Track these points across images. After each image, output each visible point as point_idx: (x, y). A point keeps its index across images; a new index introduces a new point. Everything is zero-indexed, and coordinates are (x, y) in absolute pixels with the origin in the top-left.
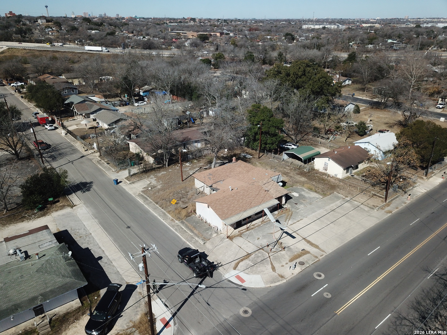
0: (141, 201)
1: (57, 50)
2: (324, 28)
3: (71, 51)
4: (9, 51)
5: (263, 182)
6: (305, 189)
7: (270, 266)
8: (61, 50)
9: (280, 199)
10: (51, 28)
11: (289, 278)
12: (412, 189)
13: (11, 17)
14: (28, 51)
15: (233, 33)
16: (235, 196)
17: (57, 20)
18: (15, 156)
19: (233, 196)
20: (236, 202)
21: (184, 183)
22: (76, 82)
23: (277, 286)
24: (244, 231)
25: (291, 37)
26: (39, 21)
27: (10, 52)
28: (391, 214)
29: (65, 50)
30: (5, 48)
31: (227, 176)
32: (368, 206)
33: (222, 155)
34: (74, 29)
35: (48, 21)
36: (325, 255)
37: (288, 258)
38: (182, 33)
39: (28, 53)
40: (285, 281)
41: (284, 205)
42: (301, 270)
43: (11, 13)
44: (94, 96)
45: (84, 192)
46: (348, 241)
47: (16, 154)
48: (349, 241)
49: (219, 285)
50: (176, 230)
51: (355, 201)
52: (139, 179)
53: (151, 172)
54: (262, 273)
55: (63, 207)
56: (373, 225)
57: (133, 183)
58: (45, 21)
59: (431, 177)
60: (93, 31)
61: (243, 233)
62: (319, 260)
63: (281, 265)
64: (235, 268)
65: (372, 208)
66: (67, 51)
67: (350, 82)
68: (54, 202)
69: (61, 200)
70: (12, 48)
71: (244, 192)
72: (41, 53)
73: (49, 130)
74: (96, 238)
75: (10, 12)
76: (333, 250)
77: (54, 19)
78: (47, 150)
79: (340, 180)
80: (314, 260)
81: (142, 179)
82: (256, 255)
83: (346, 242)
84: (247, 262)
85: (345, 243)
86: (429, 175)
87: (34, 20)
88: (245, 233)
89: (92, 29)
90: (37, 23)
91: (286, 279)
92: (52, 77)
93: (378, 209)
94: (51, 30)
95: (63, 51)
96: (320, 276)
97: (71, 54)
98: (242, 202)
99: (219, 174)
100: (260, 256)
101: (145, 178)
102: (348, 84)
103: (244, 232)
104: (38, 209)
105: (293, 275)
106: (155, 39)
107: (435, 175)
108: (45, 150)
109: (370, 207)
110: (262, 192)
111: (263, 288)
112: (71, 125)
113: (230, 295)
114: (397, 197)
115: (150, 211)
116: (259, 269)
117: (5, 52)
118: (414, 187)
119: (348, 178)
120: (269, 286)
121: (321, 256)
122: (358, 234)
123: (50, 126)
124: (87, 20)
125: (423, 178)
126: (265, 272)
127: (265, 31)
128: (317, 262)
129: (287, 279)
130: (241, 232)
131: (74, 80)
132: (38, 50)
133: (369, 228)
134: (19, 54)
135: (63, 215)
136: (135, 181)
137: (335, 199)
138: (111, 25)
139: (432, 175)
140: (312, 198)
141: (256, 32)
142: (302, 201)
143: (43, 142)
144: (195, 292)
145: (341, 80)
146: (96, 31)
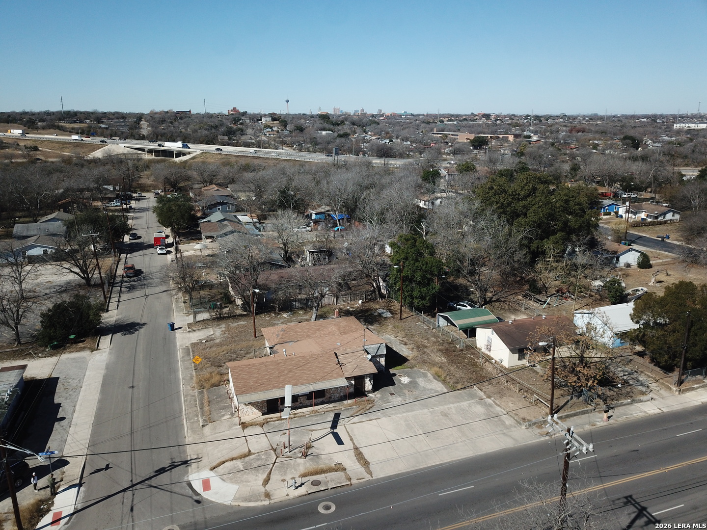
0: (180, 355)
1: (259, 156)
4: (201, 156)
5: (346, 349)
6: (429, 375)
7: (265, 476)
8: (263, 156)
9: (360, 380)
10: (271, 128)
11: (276, 501)
12: (628, 404)
13: (233, 114)
14: (223, 156)
15: (537, 136)
16: (282, 364)
17: (285, 117)
18: (84, 281)
19: (278, 364)
20: (277, 373)
21: (256, 340)
22: (243, 197)
23: (248, 507)
24: (274, 419)
25: (631, 142)
26: (263, 120)
27: (202, 157)
28: (547, 438)
29: (268, 157)
30: (199, 152)
31: (308, 336)
32: (514, 419)
33: (349, 308)
34: (301, 129)
35: (274, 119)
36: (368, 477)
37: (302, 470)
38: (452, 135)
40: (266, 503)
41: (369, 392)
42: (306, 493)
43: (234, 108)
44: (246, 215)
45: (125, 335)
46: (426, 466)
47: (88, 280)
48: (428, 467)
49: (169, 487)
50: (185, 401)
51: (498, 406)
52: (204, 327)
53: (227, 320)
54: (245, 483)
55: (83, 349)
56: (497, 449)
57: (193, 331)
58: (271, 119)
59: (693, 389)
60: (324, 133)
61: (270, 421)
62: (351, 484)
63: (283, 478)
64: (213, 469)
65: (520, 423)
67: (677, 217)
68: (75, 342)
69: (89, 340)
70: (206, 153)
71: (300, 361)
72: (238, 159)
73: (158, 254)
74: (81, 393)
76: (389, 475)
77: (282, 117)
78: (133, 279)
79: (502, 370)
80: (341, 483)
81: (207, 328)
82: (259, 455)
83: (422, 467)
84: (239, 464)
85: (419, 468)
86: (683, 387)
87: (257, 118)
88: (272, 423)
89: (324, 129)
90: (260, 122)
91: (270, 499)
92: (217, 188)
93: (530, 425)
94: (270, 130)
95: (266, 157)
96: (327, 508)
97: (275, 161)
98: (287, 374)
99: (296, 332)
100: (262, 459)
101: (213, 326)
102: (671, 220)
103: (272, 421)
104: (51, 347)
105: (288, 498)
106: (405, 143)
107: (703, 387)
108: (131, 277)
109: (516, 420)
110: (330, 365)
111: (226, 506)
112: (188, 250)
113: (171, 503)
114: (583, 413)
115: (178, 371)
116: (245, 476)
117: (197, 158)
118: (634, 401)
119: (523, 368)
120: (237, 504)
121: (357, 479)
122: (454, 459)
123: (160, 249)
124: (325, 117)
125: (670, 389)
126: (249, 484)
127: (597, 132)
128: (346, 487)
129: (272, 502)
130: (269, 420)
131: (240, 194)
133: (484, 453)
134: (212, 160)
135: (74, 359)
136: (197, 329)
137: (466, 398)
138: (354, 124)
139: (695, 386)
140: (428, 390)
141: (580, 134)
142: (406, 392)
143: (132, 267)
144: (131, 489)
145: (656, 212)
146: (327, 132)
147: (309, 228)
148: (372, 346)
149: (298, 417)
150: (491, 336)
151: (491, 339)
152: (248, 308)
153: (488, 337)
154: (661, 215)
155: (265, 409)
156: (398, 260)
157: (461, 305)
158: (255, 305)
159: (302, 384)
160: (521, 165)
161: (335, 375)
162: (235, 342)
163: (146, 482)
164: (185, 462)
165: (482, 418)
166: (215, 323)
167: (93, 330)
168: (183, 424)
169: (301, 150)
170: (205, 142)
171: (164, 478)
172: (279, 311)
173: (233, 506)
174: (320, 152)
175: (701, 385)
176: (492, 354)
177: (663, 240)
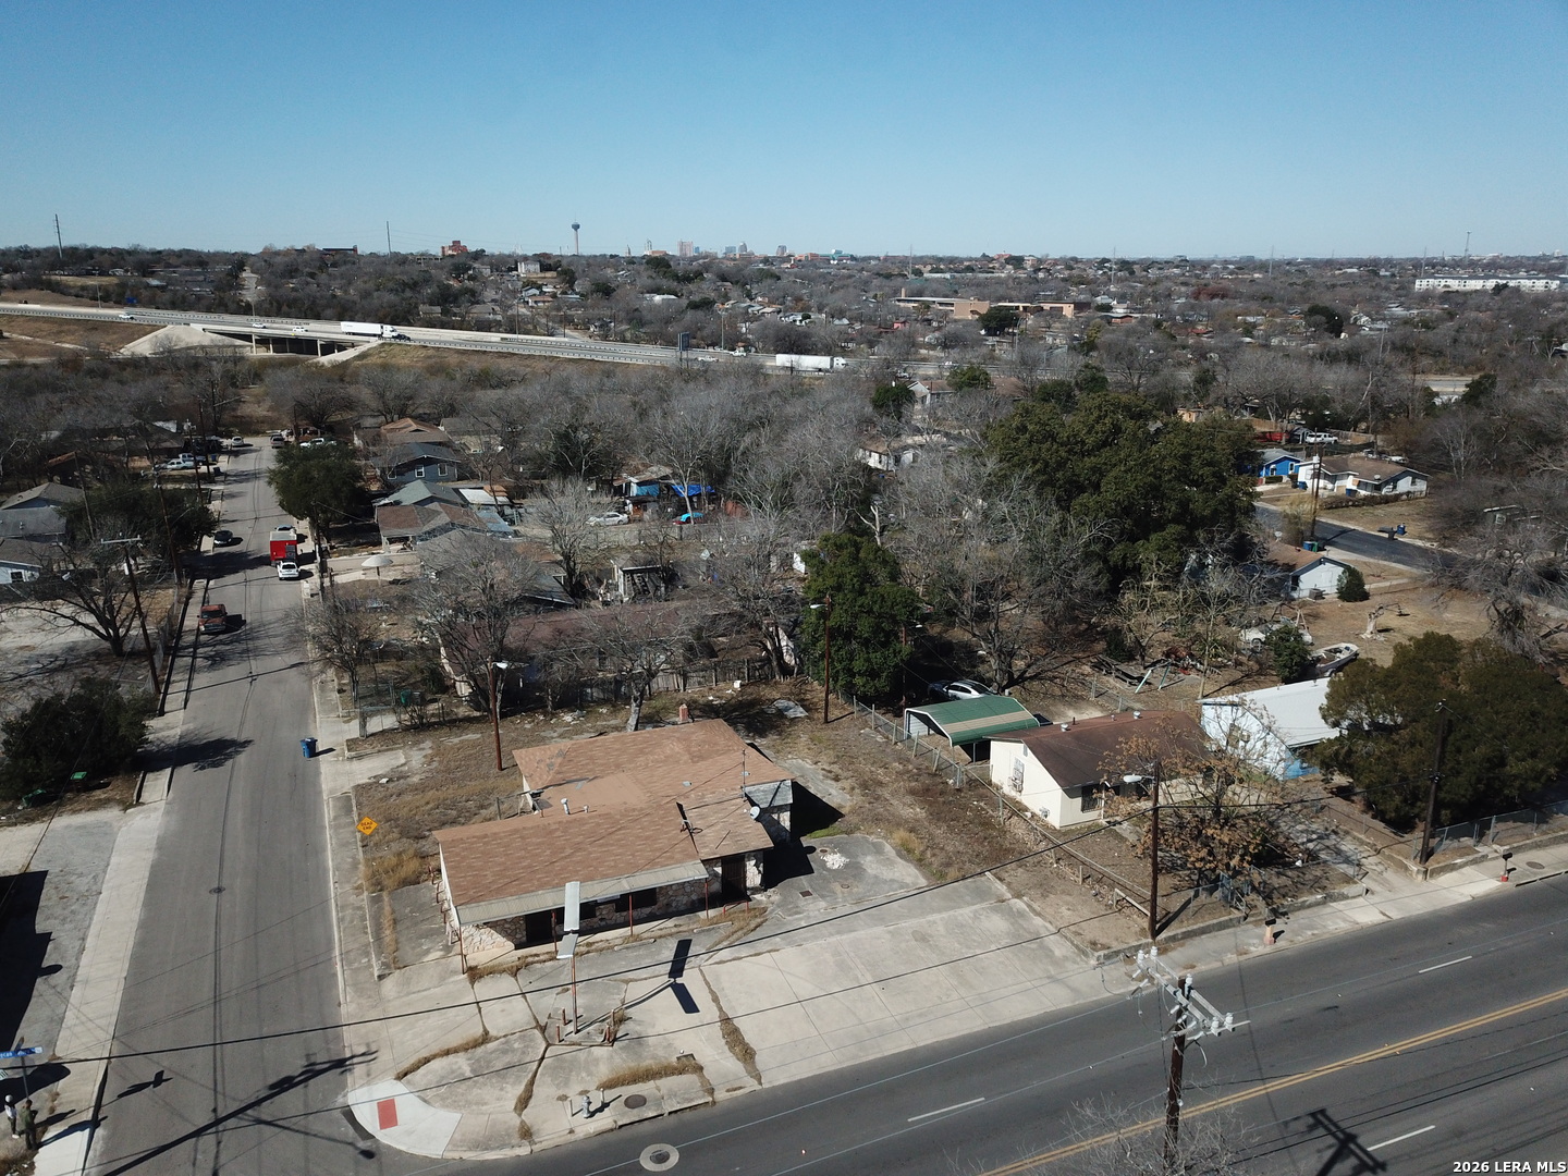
0: (328, 813)
1: (510, 350)
2: (1498, 289)
3: (548, 354)
4: (380, 352)
5: (703, 796)
6: (888, 848)
7: (520, 1089)
8: (521, 352)
9: (734, 864)
10: (539, 287)
11: (546, 1145)
12: (1317, 904)
13: (453, 255)
14: (431, 352)
15: (1125, 306)
16: (558, 834)
17: (570, 264)
18: (107, 644)
19: (551, 832)
21: (502, 776)
22: (474, 446)
23: (483, 1162)
24: (542, 957)
25: (1324, 318)
26: (522, 268)
27: (383, 354)
29: (532, 352)
30: (375, 342)
31: (618, 766)
32: (1072, 942)
33: (711, 698)
34: (605, 290)
35: (545, 268)
36: (751, 1085)
37: (604, 1072)
38: (941, 304)
39: (429, 357)
40: (524, 1151)
41: (755, 890)
42: (612, 1125)
43: (456, 244)
44: (482, 488)
45: (203, 768)
46: (879, 1056)
47: (117, 641)
48: (885, 1058)
49: (301, 1123)
50: (340, 920)
51: (1038, 914)
52: (384, 748)
53: (436, 729)
54: (474, 1107)
55: (102, 804)
56: (1036, 1014)
57: (360, 757)
58: (538, 266)
59: (1453, 868)
60: (658, 298)
61: (533, 963)
62: (714, 1103)
63: (561, 1093)
64: (401, 1076)
65: (1085, 953)
66: (537, 353)
67: (1422, 486)
68: (87, 787)
69: (117, 782)
71: (598, 825)
72: (464, 358)
73: (281, 579)
74: (100, 908)
75: (454, 242)
76: (797, 1078)
77: (564, 263)
78: (221, 637)
79: (1047, 834)
80: (692, 1100)
81: (392, 749)
82: (506, 1042)
83: (871, 1058)
84: (462, 1063)
85: (864, 1060)
86: (1432, 864)
87: (506, 265)
88: (538, 965)
89: (658, 291)
90: (515, 273)
91: (532, 1143)
92: (415, 427)
93: (1107, 957)
94: (537, 292)
97: (547, 362)
98: (571, 855)
99: (591, 758)
100: (513, 1051)
101: (406, 744)
102: (1408, 493)
103: (537, 962)
104: (28, 800)
105: (572, 1138)
106: (837, 322)
107: (1474, 862)
108: (217, 634)
109: (1077, 947)
110: (666, 833)
111: (433, 1161)
112: (349, 570)
113: (307, 1160)
114: (1222, 926)
115: (324, 850)
116: (476, 1091)
117: (370, 355)
118: (1329, 898)
119: (1093, 830)
120: (456, 1155)
121: (728, 1091)
122: (940, 1039)
123: (284, 567)
124: (659, 264)
125: (1406, 868)
126: (484, 1108)
127: (1252, 297)
128: (702, 1109)
129: (536, 1148)
130: (530, 959)
131: (467, 439)
132: (458, 351)
133: (1007, 1021)
134: (406, 361)
135: (81, 827)
136: (368, 751)
137: (968, 898)
138: (724, 279)
139: (1458, 861)
140: (885, 882)
141: (1216, 301)
142: (837, 887)
143: (220, 611)
144: (213, 1129)
145: (1377, 477)
146: (666, 296)
147: (624, 517)
148: (762, 787)
149: (596, 951)
150: (1023, 759)
151: (1023, 765)
152: (483, 702)
153: (1017, 761)
154: (1387, 483)
155: (522, 936)
156: (819, 592)
157: (956, 688)
158: (499, 696)
159: (605, 876)
160: (1089, 373)
161: (678, 856)
162: (453, 781)
163: (249, 1112)
164: (340, 1064)
165: (1004, 942)
166: (410, 739)
167: (128, 760)
168: (335, 975)
169: (605, 338)
170: (388, 320)
171: (291, 1101)
172: (554, 708)
173: (448, 1160)
174: (648, 342)
175: (1471, 858)
176: (1025, 799)
177: (1391, 538)
